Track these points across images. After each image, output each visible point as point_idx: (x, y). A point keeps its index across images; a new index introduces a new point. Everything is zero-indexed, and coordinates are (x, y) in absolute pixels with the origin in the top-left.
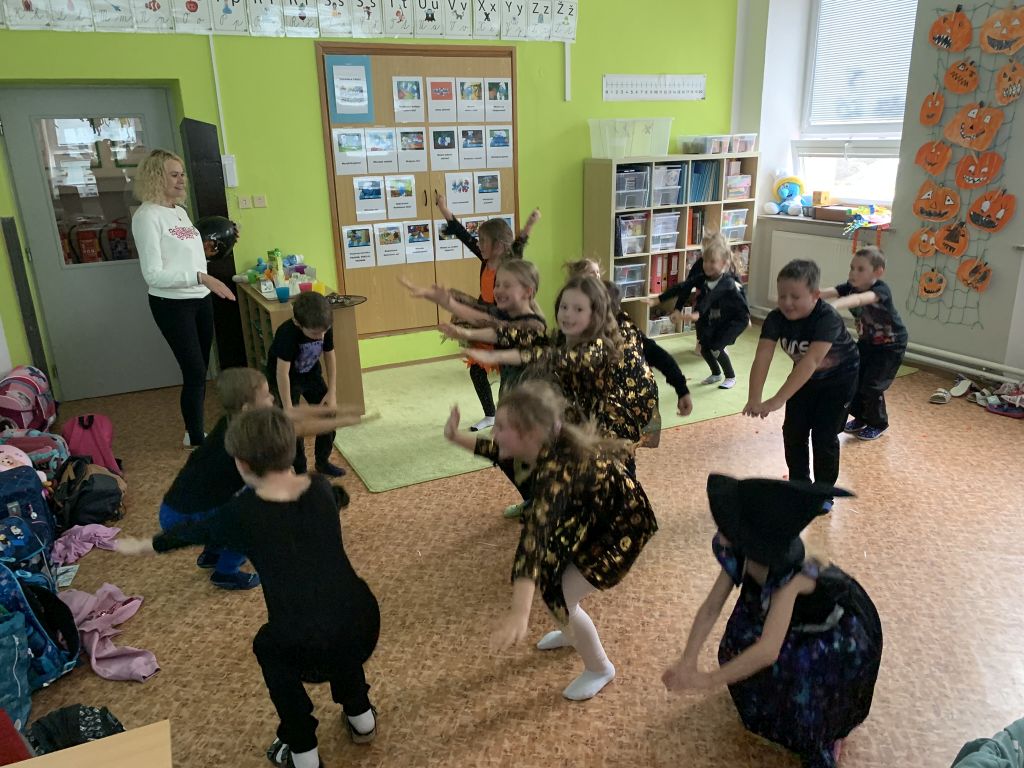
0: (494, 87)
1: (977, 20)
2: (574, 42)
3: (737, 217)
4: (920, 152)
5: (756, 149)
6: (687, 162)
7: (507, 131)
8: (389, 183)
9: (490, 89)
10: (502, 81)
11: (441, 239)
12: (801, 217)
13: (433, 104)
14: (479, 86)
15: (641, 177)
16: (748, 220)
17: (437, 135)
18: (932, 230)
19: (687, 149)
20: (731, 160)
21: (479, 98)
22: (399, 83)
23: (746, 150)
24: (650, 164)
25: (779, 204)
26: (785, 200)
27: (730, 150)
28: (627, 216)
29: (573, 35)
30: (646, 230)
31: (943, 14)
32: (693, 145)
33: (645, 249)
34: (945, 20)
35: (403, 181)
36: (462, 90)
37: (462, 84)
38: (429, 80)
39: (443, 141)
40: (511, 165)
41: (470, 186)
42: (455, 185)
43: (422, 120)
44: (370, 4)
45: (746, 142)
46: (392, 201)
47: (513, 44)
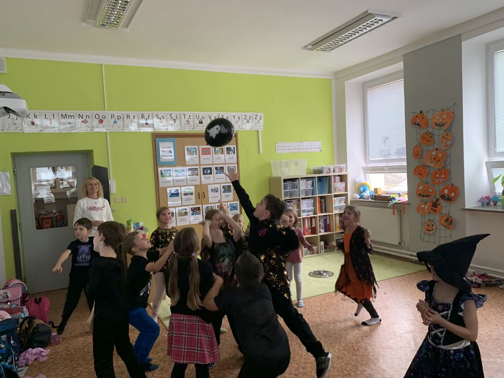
1: (429, 116)
2: (262, 130)
3: (340, 200)
4: (415, 170)
5: (346, 171)
6: (315, 177)
7: (235, 167)
8: (183, 190)
9: (227, 150)
10: (232, 147)
12: (370, 200)
13: (202, 157)
14: (222, 148)
15: (294, 184)
16: (346, 201)
17: (204, 169)
18: (426, 203)
19: (315, 172)
20: (335, 176)
21: (223, 153)
22: (188, 149)
23: (341, 171)
24: (298, 179)
25: (360, 195)
26: (362, 193)
27: (334, 172)
28: (290, 201)
29: (262, 128)
30: (299, 207)
31: (415, 114)
32: (317, 170)
34: (416, 116)
35: (190, 189)
36: (215, 151)
37: (215, 149)
38: (201, 147)
39: (207, 172)
41: (219, 190)
42: (212, 190)
43: (198, 163)
44: (175, 118)
45: (341, 168)
46: (184, 197)
47: (236, 132)
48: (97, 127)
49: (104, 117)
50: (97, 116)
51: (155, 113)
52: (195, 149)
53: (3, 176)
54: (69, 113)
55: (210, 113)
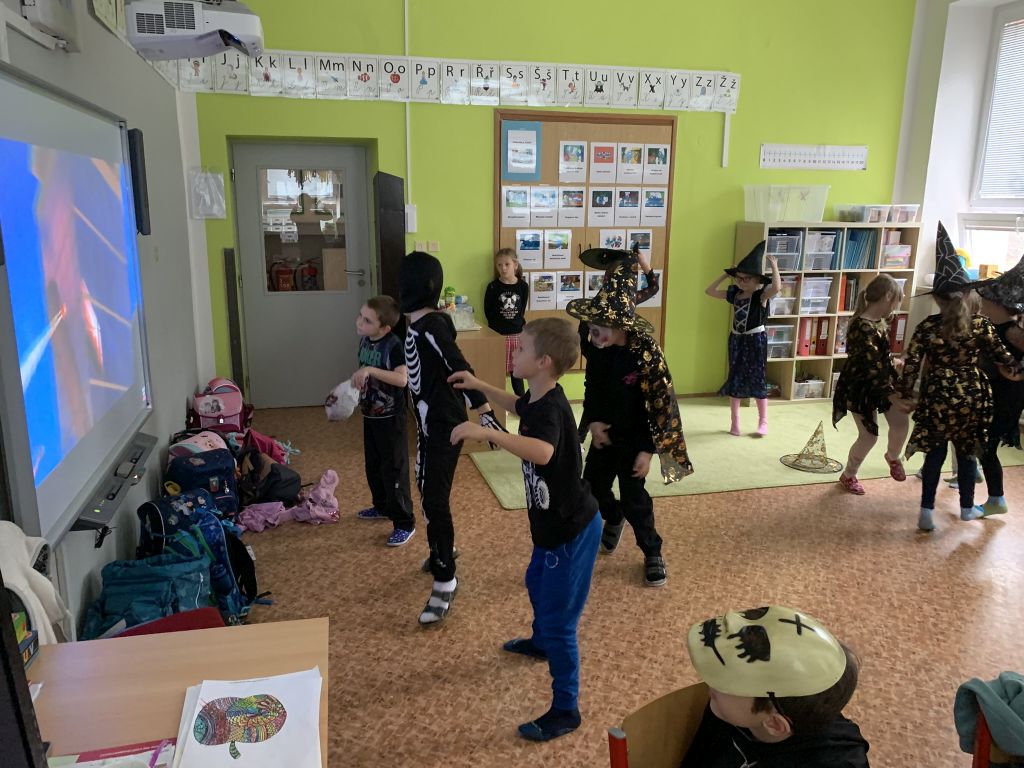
0: (653, 153)
2: (734, 112)
5: (919, 219)
6: (842, 229)
7: (662, 193)
8: (549, 237)
9: (650, 155)
10: (661, 147)
13: (595, 166)
14: (640, 151)
15: (793, 241)
17: (596, 194)
19: (844, 217)
20: (890, 229)
21: (639, 161)
22: (566, 147)
23: (907, 220)
24: (803, 229)
27: (889, 219)
29: (734, 107)
30: (796, 292)
32: (849, 213)
33: (794, 311)
35: (562, 236)
36: (623, 154)
37: (624, 149)
38: (594, 145)
39: (601, 200)
40: (663, 224)
41: (623, 242)
42: (609, 241)
43: (584, 180)
44: (546, 77)
45: (907, 213)
46: (549, 253)
47: (673, 114)
48: (388, 91)
49: (402, 70)
50: (389, 68)
51: (506, 64)
52: (582, 148)
53: (212, 181)
54: (335, 58)
55: (620, 69)
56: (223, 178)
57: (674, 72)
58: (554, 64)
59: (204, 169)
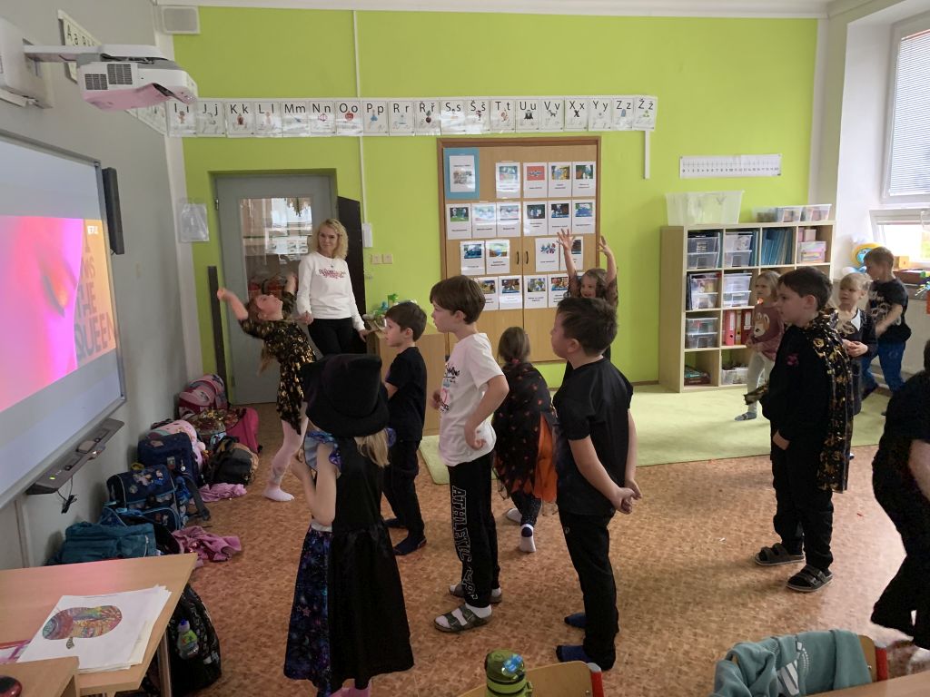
0: (580, 169)
2: (653, 131)
5: (832, 218)
6: (758, 229)
7: (591, 204)
8: (490, 245)
9: (577, 171)
10: (588, 164)
11: (529, 291)
13: (528, 183)
14: (568, 168)
15: (712, 241)
17: (530, 207)
19: (761, 218)
20: (805, 227)
21: (568, 177)
22: (501, 168)
23: (820, 219)
24: (720, 231)
27: (803, 218)
28: (699, 275)
29: (652, 125)
30: (718, 288)
32: (766, 214)
33: (717, 304)
35: (501, 245)
36: (553, 172)
37: (553, 168)
38: (526, 165)
39: (535, 213)
40: (593, 231)
42: (543, 248)
43: (519, 197)
44: (481, 109)
45: (820, 212)
46: (490, 260)
47: (598, 135)
48: (344, 127)
49: (355, 110)
50: (344, 108)
51: (445, 99)
52: (515, 168)
53: (196, 210)
54: (297, 102)
55: (547, 98)
56: (207, 208)
57: (596, 98)
58: (487, 97)
59: (190, 200)
